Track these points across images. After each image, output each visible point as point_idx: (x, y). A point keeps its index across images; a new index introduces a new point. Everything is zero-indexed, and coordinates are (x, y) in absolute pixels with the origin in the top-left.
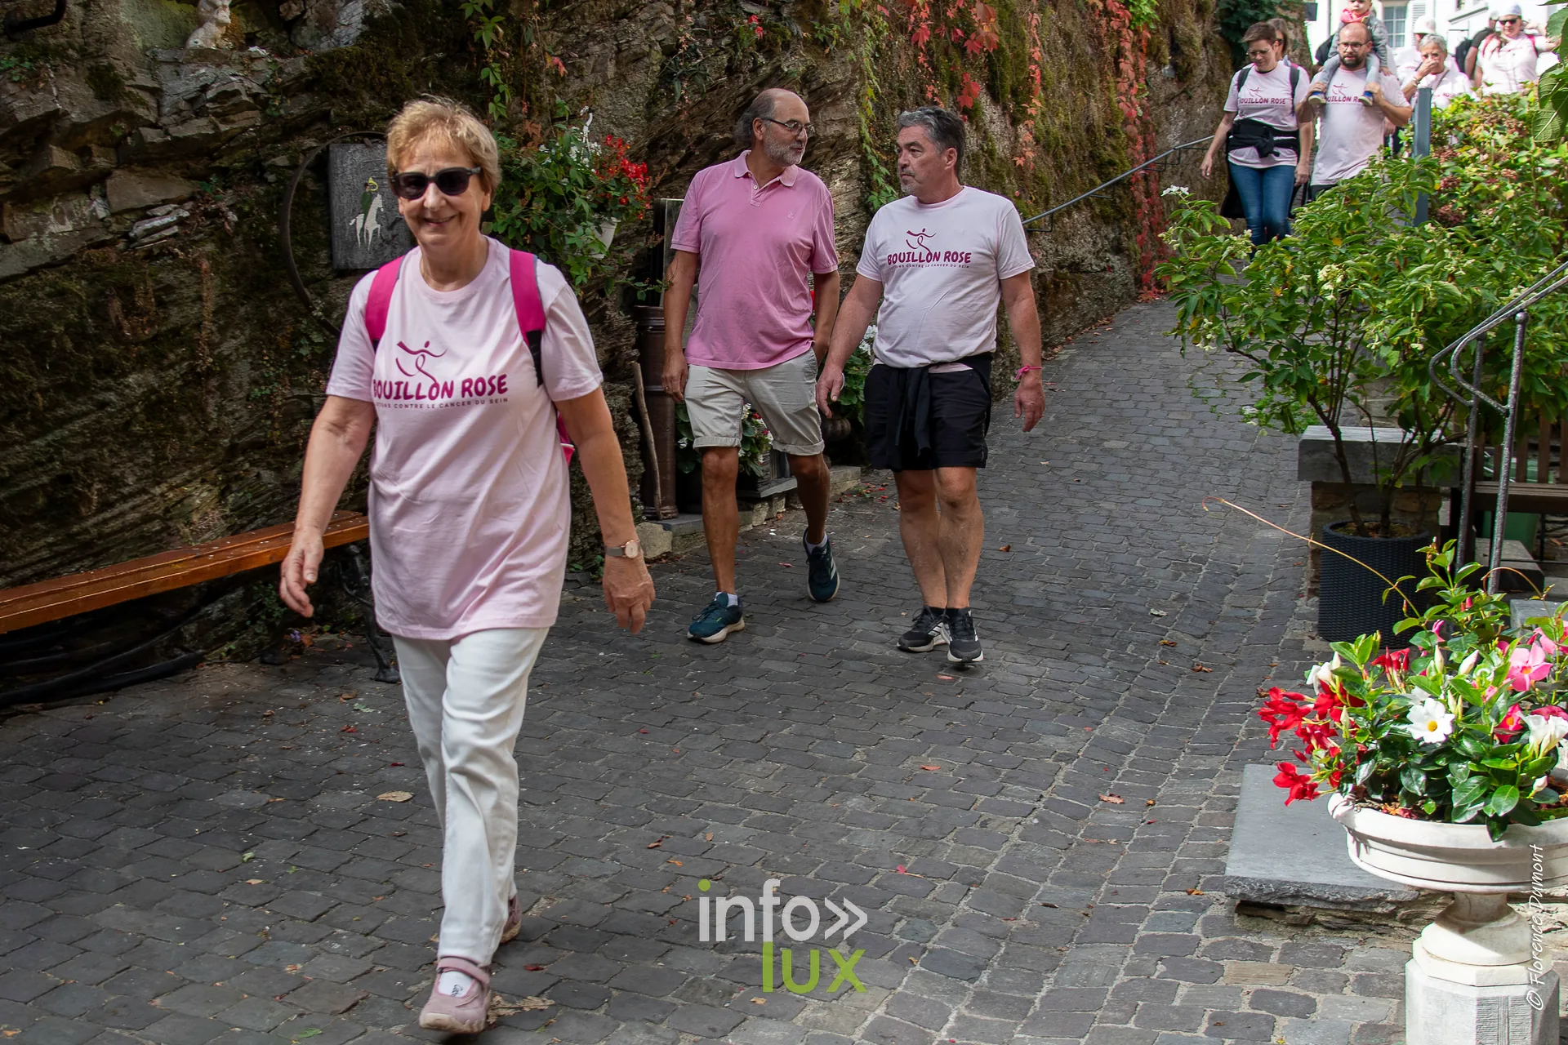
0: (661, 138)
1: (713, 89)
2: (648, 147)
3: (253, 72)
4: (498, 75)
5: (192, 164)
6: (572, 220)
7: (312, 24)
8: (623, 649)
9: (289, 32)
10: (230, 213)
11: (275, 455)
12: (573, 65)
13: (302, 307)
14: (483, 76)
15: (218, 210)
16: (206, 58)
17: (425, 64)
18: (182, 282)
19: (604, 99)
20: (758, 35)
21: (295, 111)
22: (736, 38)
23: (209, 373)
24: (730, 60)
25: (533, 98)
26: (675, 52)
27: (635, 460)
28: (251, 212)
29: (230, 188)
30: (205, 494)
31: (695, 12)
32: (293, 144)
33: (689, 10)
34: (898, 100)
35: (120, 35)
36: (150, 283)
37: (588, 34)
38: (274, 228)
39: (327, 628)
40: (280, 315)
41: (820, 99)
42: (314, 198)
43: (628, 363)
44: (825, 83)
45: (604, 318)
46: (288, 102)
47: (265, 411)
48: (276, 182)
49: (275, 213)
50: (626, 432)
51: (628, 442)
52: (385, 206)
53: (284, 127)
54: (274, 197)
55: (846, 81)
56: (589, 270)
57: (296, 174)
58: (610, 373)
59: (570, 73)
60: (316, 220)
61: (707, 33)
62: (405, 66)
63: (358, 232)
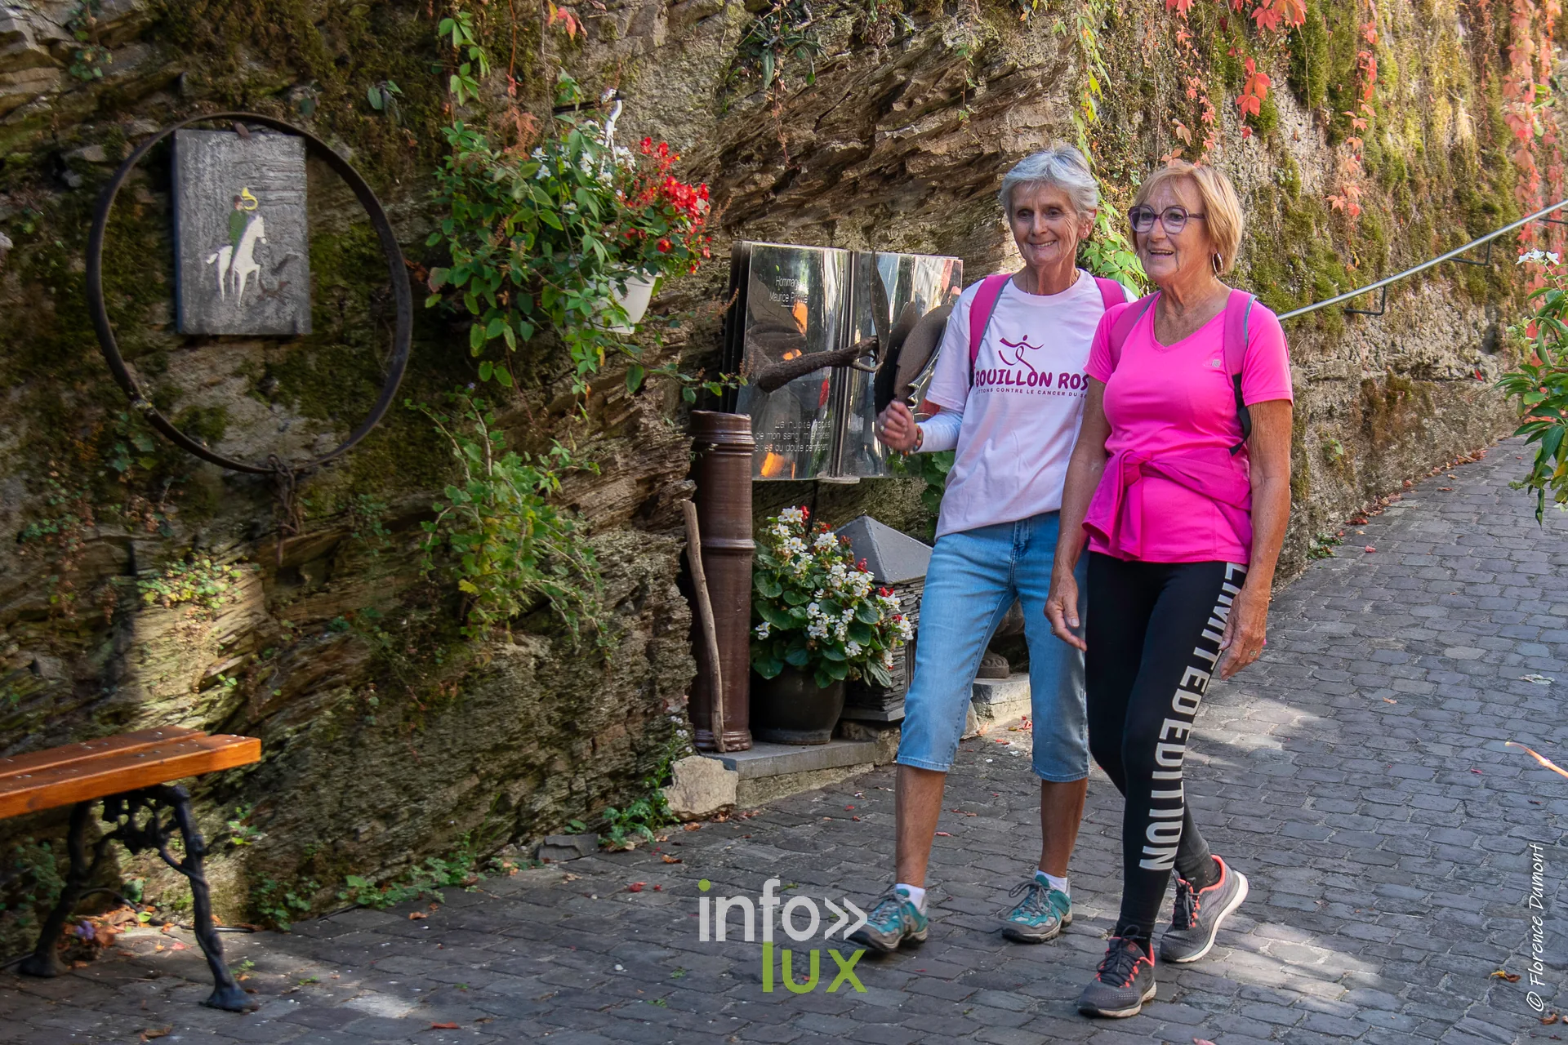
0: (741, 146)
1: (826, 71)
2: (721, 159)
4: (466, 32)
6: (577, 273)
11: (64, 632)
12: (597, 22)
13: (119, 393)
14: (441, 34)
19: (646, 79)
21: (121, 73)
24: (857, 25)
25: (528, 70)
26: (768, 9)
27: (681, 656)
28: (36, 234)
29: (5, 192)
32: (115, 127)
34: (1140, 99)
38: (79, 265)
39: (144, 916)
40: (81, 403)
41: (1008, 93)
42: (147, 216)
43: (676, 501)
44: (1014, 67)
45: (637, 428)
46: (109, 56)
47: (49, 559)
48: (82, 187)
49: (79, 237)
50: (667, 611)
51: (670, 628)
52: (268, 235)
53: (101, 98)
54: (77, 212)
55: (1052, 65)
56: (600, 352)
57: (118, 176)
58: (646, 516)
59: (593, 34)
60: (151, 252)
62: (312, 9)
63: (222, 275)
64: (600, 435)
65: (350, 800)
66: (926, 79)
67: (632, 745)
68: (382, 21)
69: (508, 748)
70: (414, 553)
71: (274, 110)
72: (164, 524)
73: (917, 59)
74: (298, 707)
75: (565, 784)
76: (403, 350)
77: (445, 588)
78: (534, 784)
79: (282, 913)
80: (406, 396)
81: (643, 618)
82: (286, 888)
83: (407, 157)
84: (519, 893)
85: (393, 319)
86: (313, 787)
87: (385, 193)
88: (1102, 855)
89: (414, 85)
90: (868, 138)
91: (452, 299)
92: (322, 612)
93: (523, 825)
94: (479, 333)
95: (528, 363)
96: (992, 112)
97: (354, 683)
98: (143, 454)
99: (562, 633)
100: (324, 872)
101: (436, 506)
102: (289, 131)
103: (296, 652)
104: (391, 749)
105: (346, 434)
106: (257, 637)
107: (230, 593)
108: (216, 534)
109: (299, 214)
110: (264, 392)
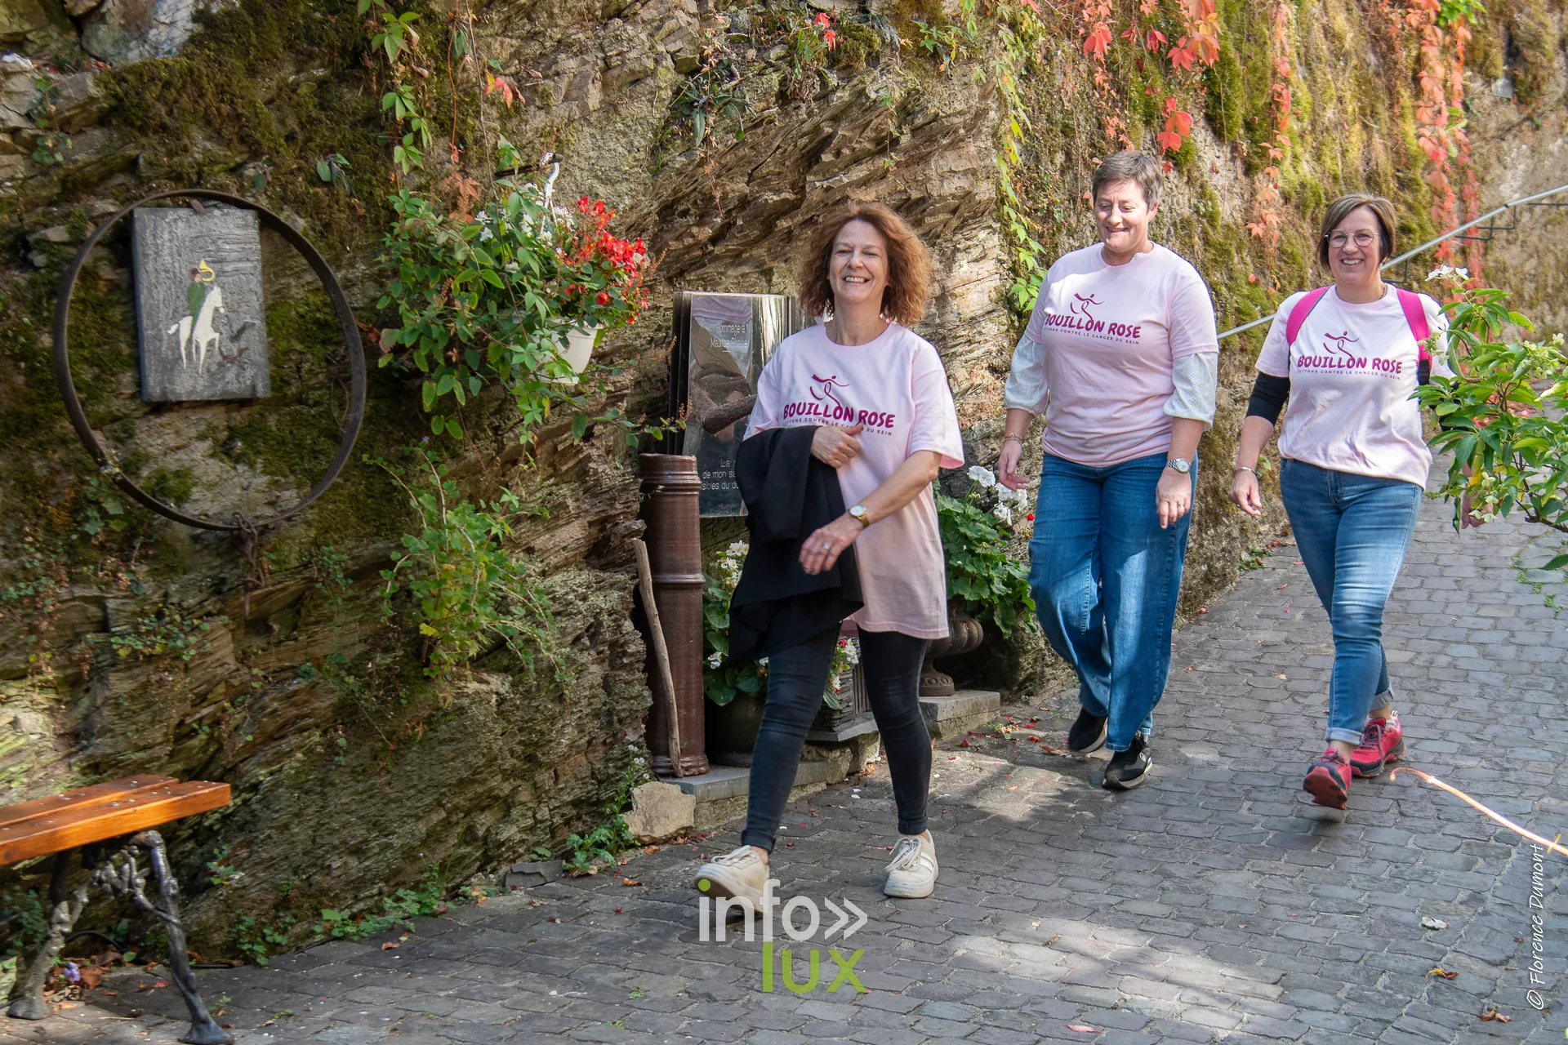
0: (677, 201)
1: (755, 127)
2: (659, 214)
3: (10, 93)
4: (409, 104)
6: (521, 329)
7: (115, 20)
8: (588, 985)
9: (80, 32)
11: (43, 688)
12: (534, 89)
13: (88, 460)
14: (385, 108)
17: (298, 84)
19: (583, 142)
20: (829, 43)
21: (81, 157)
22: (793, 48)
24: (783, 82)
25: (469, 138)
26: (698, 70)
27: (638, 687)
28: (4, 312)
31: (730, 9)
32: (77, 208)
33: (724, 5)
34: (1061, 140)
37: (559, 42)
38: (46, 340)
39: (129, 956)
40: (54, 472)
41: (931, 140)
42: (110, 291)
43: (628, 541)
44: (937, 115)
45: (586, 473)
46: (69, 141)
47: (27, 621)
48: (47, 266)
49: (45, 314)
50: (622, 646)
51: (625, 661)
52: (226, 304)
53: (63, 182)
54: (44, 290)
55: (973, 111)
56: (546, 403)
57: (80, 255)
58: (600, 556)
59: (530, 101)
60: (115, 325)
61: (749, 40)
62: (261, 90)
63: (183, 344)
64: (552, 481)
65: (322, 837)
66: (852, 130)
67: (593, 773)
68: (329, 97)
69: (473, 782)
70: (375, 600)
71: (227, 186)
72: (136, 582)
73: (843, 112)
74: (270, 751)
75: (530, 813)
76: (358, 409)
77: (407, 632)
78: (500, 815)
79: (260, 948)
80: (364, 451)
81: (599, 653)
82: (264, 924)
83: (356, 225)
84: (488, 920)
85: (347, 380)
86: (286, 827)
87: (337, 261)
89: (361, 157)
90: (799, 188)
91: (404, 358)
92: (291, 660)
93: (490, 855)
94: (431, 390)
95: (479, 416)
96: (918, 159)
97: (324, 726)
98: (113, 517)
99: (521, 671)
100: (299, 907)
101: (394, 556)
102: (242, 205)
103: (266, 699)
104: (360, 787)
105: (307, 490)
106: (229, 686)
107: (200, 645)
108: (185, 590)
109: (255, 283)
110: (228, 453)
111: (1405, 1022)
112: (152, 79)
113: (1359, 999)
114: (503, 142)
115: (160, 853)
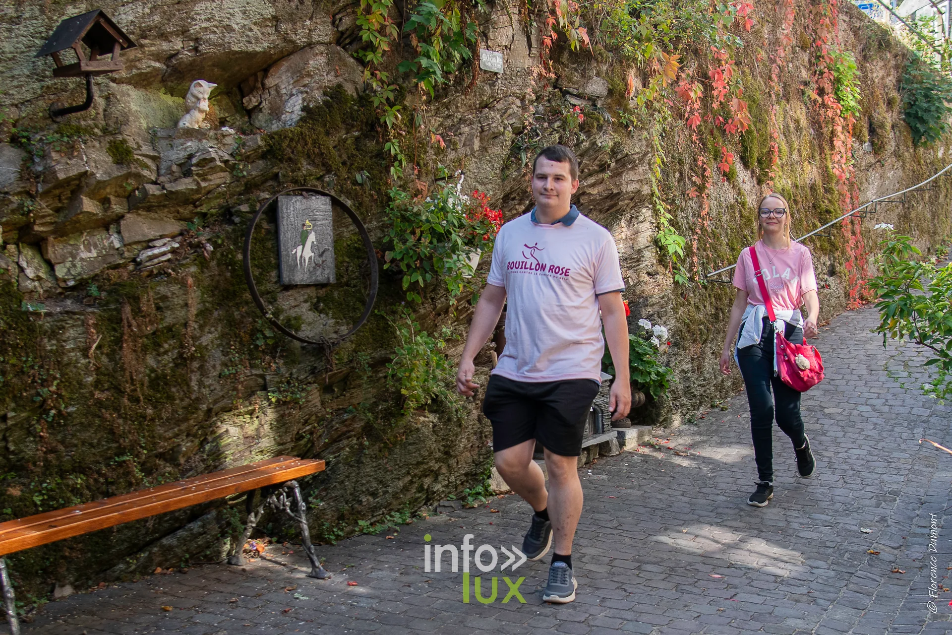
0: (511, 193)
2: (502, 199)
3: (224, 145)
4: (397, 148)
5: (181, 210)
6: (449, 251)
7: (266, 111)
9: (250, 117)
10: (208, 245)
12: (450, 141)
13: (258, 312)
14: (386, 150)
15: (200, 242)
16: (192, 136)
17: (346, 139)
18: (173, 294)
19: (471, 165)
20: (581, 119)
21: (254, 173)
22: (565, 122)
23: (193, 358)
24: (561, 138)
25: (422, 163)
26: (522, 132)
28: (222, 244)
29: (208, 227)
30: (189, 444)
31: (535, 104)
32: (252, 196)
33: (532, 102)
34: (678, 167)
35: (131, 118)
36: (151, 294)
37: (460, 119)
38: (240, 257)
39: (274, 539)
40: (243, 317)
41: (624, 165)
42: (267, 234)
43: (488, 352)
44: (627, 154)
46: (249, 166)
47: (232, 385)
48: (240, 223)
49: (240, 245)
52: (317, 240)
53: (246, 184)
54: (239, 234)
55: (642, 153)
56: (461, 286)
57: (255, 218)
59: (448, 147)
60: (269, 250)
61: (544, 119)
62: (331, 142)
63: (298, 258)
65: (358, 487)
66: (589, 161)
67: (473, 461)
68: (360, 145)
69: (422, 463)
70: (380, 378)
71: (317, 186)
72: (278, 368)
74: (335, 446)
75: (446, 479)
76: (374, 288)
77: (393, 393)
78: (433, 479)
79: (332, 537)
80: (376, 309)
81: (477, 404)
82: (333, 526)
83: (373, 204)
84: (432, 527)
85: (370, 275)
86: (343, 482)
87: (364, 219)
88: (684, 505)
89: (375, 172)
91: (393, 265)
92: (343, 405)
93: (430, 498)
94: (407, 279)
95: (425, 293)
96: (617, 174)
97: (358, 436)
98: (268, 338)
99: (443, 412)
100: (348, 519)
101: (392, 357)
102: (324, 194)
103: (333, 423)
104: (374, 464)
105: (351, 326)
106: (317, 417)
107: (306, 397)
108: (299, 372)
109: (329, 230)
110: (316, 309)
111: (859, 573)
112: (285, 137)
113: (838, 564)
114: (440, 165)
115: (297, 491)
